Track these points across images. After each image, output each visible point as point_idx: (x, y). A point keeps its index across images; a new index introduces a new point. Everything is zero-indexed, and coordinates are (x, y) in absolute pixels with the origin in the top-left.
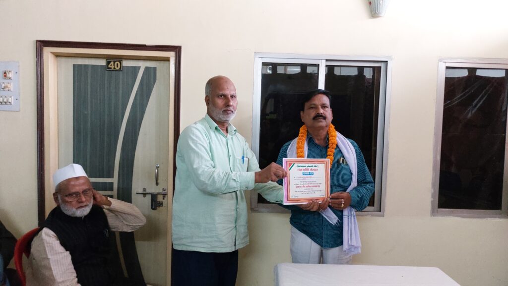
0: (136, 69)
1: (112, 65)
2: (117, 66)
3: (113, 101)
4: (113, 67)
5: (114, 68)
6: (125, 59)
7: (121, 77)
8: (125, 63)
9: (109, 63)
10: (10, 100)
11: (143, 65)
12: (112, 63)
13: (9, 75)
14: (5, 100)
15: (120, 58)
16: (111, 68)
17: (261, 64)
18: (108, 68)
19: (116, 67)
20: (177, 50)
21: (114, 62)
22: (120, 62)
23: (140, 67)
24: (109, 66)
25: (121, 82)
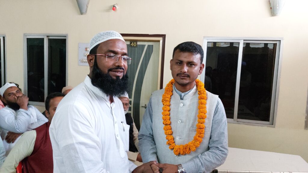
0: (144, 46)
2: (135, 45)
6: (138, 41)
7: (136, 50)
8: (139, 43)
9: (131, 43)
11: (147, 44)
15: (136, 41)
17: (207, 42)
18: (131, 46)
20: (164, 36)
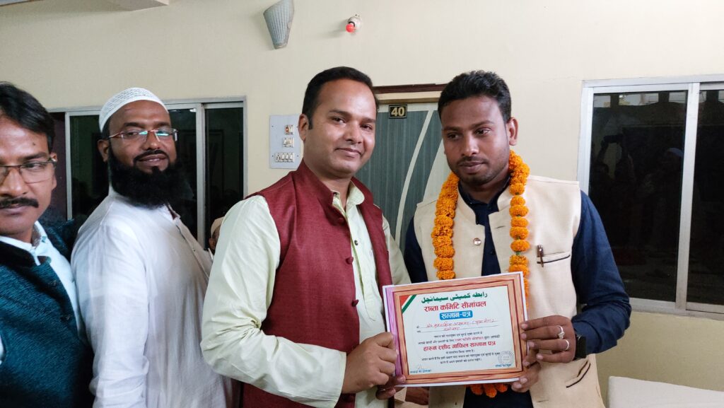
0: (423, 114)
1: (395, 113)
2: (401, 112)
3: (395, 156)
4: (396, 114)
5: (398, 115)
6: (410, 103)
7: (405, 124)
8: (411, 108)
9: (392, 109)
10: (291, 158)
11: (429, 109)
12: (396, 109)
13: (291, 130)
14: (287, 158)
15: (404, 103)
16: (394, 115)
17: (592, 95)
18: (391, 116)
19: (400, 115)
21: (398, 108)
22: (405, 108)
23: (427, 112)
24: (393, 113)
25: (405, 131)
